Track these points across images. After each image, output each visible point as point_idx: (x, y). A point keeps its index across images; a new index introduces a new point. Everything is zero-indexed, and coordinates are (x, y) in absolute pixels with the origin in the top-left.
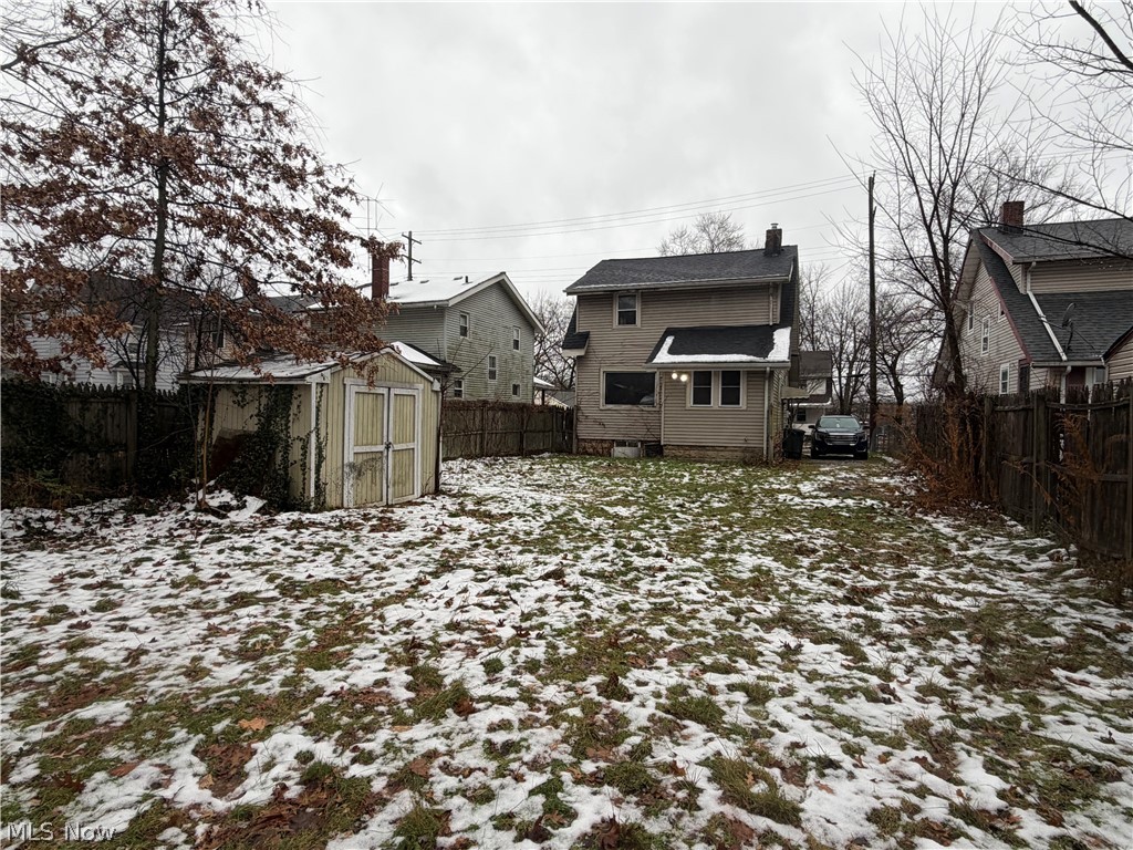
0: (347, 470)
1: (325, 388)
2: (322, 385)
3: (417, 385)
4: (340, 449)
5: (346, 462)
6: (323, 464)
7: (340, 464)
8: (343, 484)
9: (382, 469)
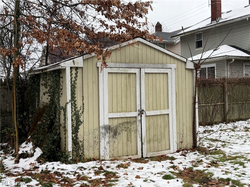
0: (102, 131)
1: (79, 71)
2: (77, 68)
3: (169, 66)
4: (96, 115)
5: (101, 124)
6: (81, 127)
7: (96, 126)
8: (100, 142)
9: (136, 130)
